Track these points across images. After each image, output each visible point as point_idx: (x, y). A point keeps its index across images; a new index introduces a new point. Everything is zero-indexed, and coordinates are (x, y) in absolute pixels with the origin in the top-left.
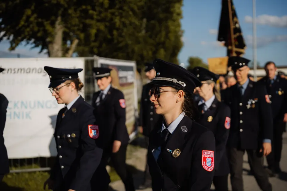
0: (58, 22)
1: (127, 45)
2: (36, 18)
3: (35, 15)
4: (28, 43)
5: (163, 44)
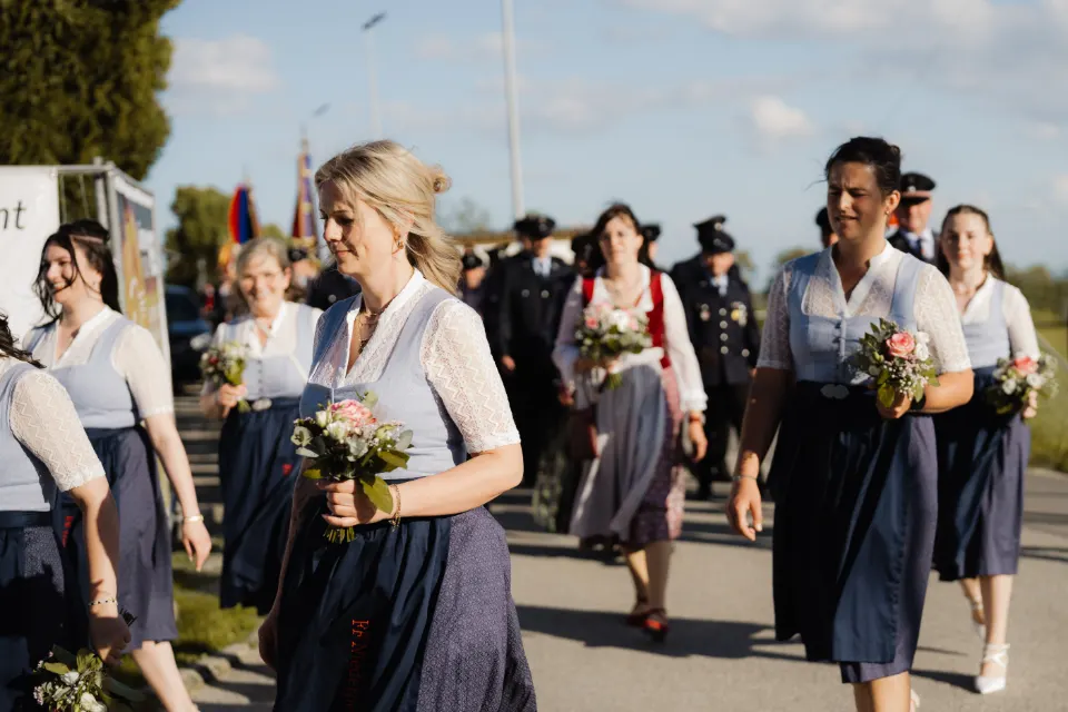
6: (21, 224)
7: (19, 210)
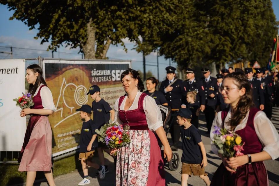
0: (88, 25)
1: (187, 43)
2: (65, 22)
3: (64, 19)
4: (69, 44)
5: (242, 38)
6: (17, 72)
7: (17, 69)
